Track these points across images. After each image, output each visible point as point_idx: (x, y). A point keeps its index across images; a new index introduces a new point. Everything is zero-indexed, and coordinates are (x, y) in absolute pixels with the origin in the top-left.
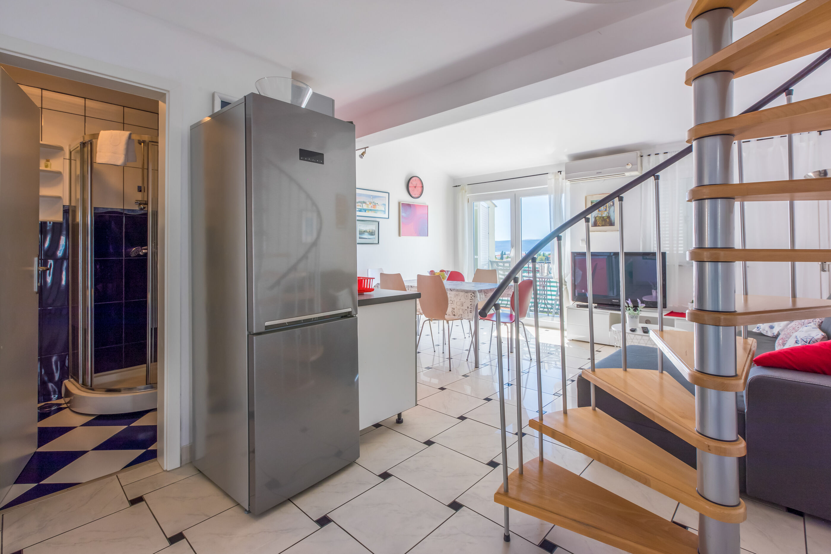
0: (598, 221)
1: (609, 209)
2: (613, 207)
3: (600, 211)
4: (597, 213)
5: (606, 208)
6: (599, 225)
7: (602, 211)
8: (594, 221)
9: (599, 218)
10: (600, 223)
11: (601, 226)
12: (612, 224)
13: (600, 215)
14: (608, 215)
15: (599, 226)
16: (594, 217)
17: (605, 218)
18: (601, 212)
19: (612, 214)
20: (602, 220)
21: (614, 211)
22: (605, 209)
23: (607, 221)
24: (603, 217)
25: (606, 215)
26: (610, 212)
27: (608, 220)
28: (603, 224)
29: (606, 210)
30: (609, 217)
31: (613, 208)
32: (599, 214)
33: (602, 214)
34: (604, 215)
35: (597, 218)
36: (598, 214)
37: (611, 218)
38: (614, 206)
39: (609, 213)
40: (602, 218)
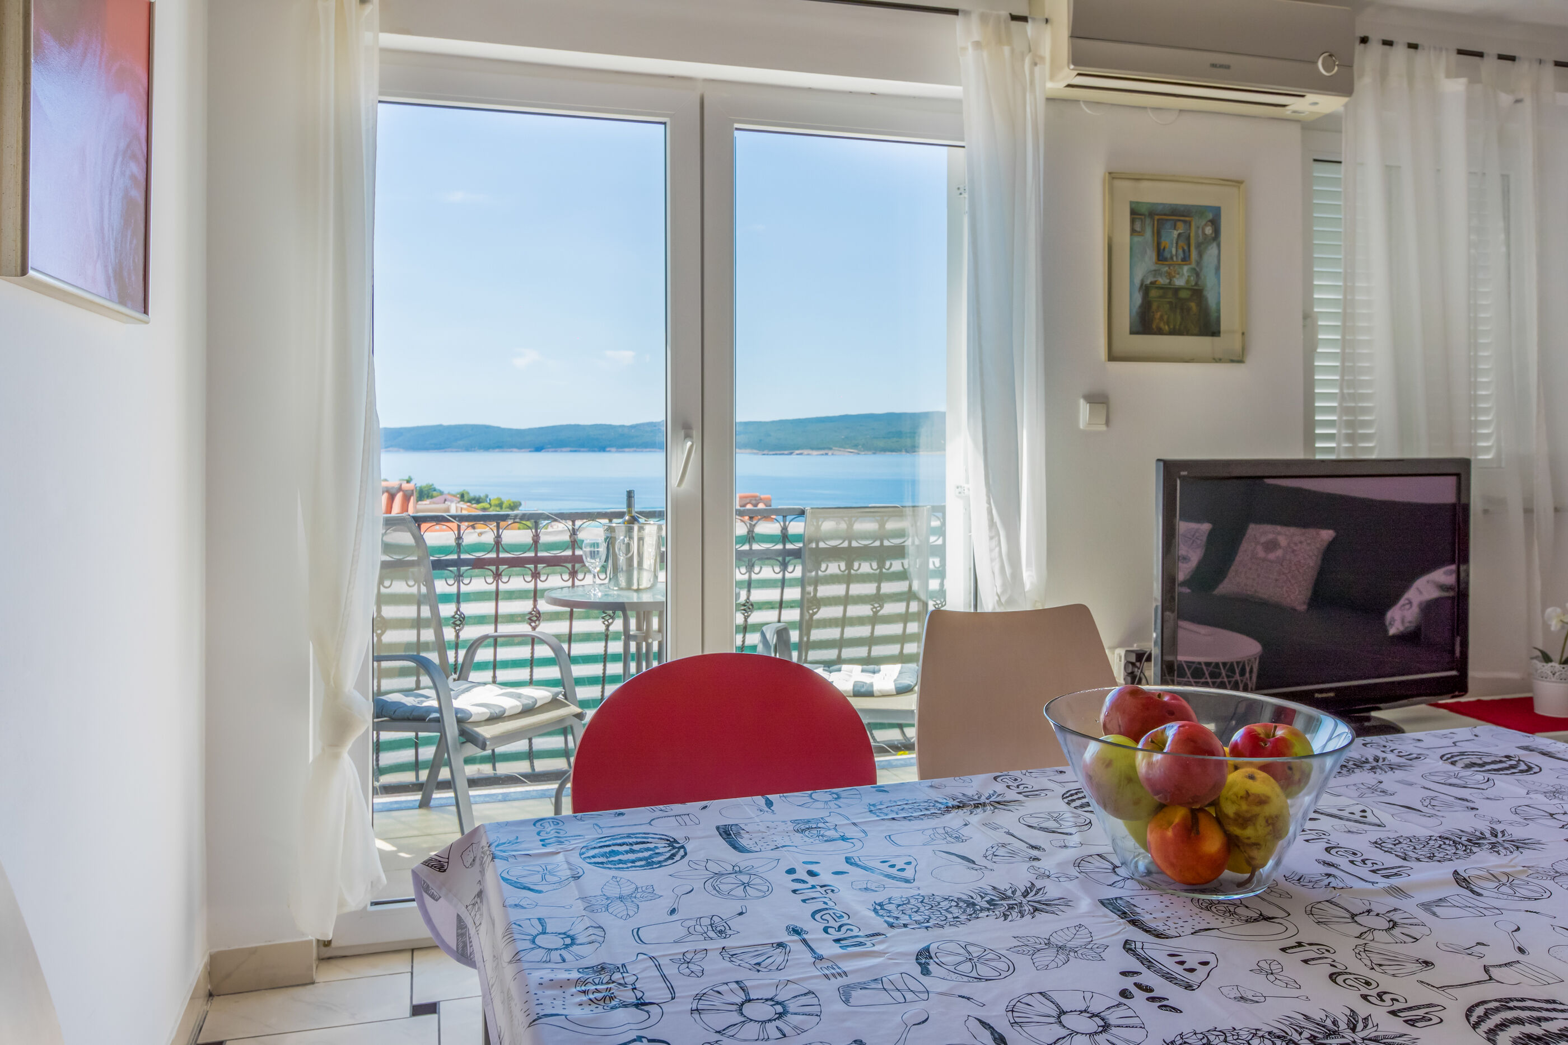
0: (1155, 306)
1: (1200, 255)
2: (1214, 245)
3: (1166, 260)
4: (1153, 268)
5: (1186, 248)
6: (1162, 325)
7: (1172, 258)
8: (1141, 306)
9: (1161, 291)
10: (1165, 317)
11: (1173, 332)
12: (1209, 327)
13: (1162, 281)
14: (1196, 284)
15: (1160, 332)
16: (1142, 285)
17: (1183, 294)
18: (1169, 266)
19: (1209, 280)
20: (1170, 303)
21: (1218, 268)
22: (1184, 251)
23: (1189, 310)
24: (1177, 290)
25: (1188, 282)
26: (1201, 270)
27: (1193, 305)
28: (1177, 327)
29: (1186, 259)
30: (1197, 293)
31: (1212, 250)
32: (1161, 275)
33: (1171, 277)
34: (1179, 282)
35: (1154, 293)
36: (1156, 272)
37: (1206, 299)
38: (1219, 246)
39: (1198, 275)
40: (1170, 294)
